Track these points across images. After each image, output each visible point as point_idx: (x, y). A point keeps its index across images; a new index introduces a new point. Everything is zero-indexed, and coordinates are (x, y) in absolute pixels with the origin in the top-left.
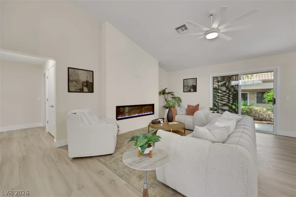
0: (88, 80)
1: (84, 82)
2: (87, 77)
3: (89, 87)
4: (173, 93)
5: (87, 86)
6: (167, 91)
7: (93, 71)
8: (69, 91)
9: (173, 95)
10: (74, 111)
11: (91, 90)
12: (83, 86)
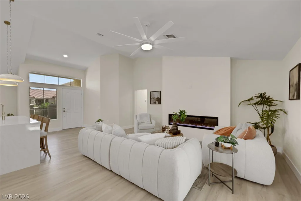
0: (158, 97)
4: (272, 98)
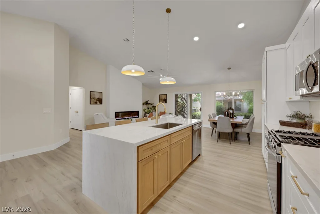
1: (97, 99)
2: (99, 96)
3: (100, 101)
5: (99, 101)
6: (149, 102)
7: (102, 93)
8: (90, 104)
9: (153, 105)
10: (97, 114)
11: (101, 103)
12: (97, 101)
